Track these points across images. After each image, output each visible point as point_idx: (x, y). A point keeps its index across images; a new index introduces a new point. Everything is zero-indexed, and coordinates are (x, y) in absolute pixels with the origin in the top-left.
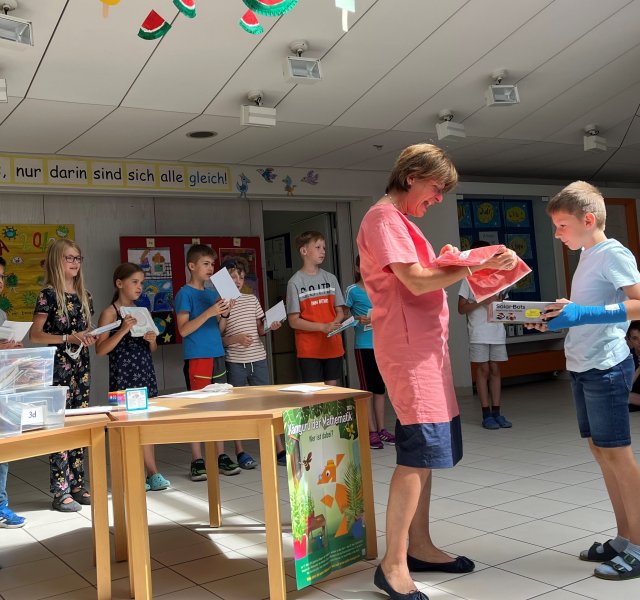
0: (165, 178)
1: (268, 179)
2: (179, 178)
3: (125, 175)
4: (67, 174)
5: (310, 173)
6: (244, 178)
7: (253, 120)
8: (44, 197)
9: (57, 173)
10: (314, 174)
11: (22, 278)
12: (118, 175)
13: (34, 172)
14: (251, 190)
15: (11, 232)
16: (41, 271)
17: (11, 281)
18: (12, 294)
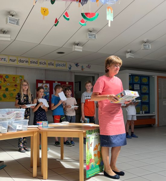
0: (49, 64)
1: (77, 66)
2: (53, 64)
3: (38, 63)
4: (23, 62)
5: (89, 65)
6: (70, 65)
7: (76, 50)
8: (16, 67)
9: (21, 61)
10: (90, 65)
11: (10, 89)
12: (37, 63)
13: (14, 61)
14: (72, 69)
15: (7, 76)
16: (15, 88)
17: (7, 90)
18: (7, 93)
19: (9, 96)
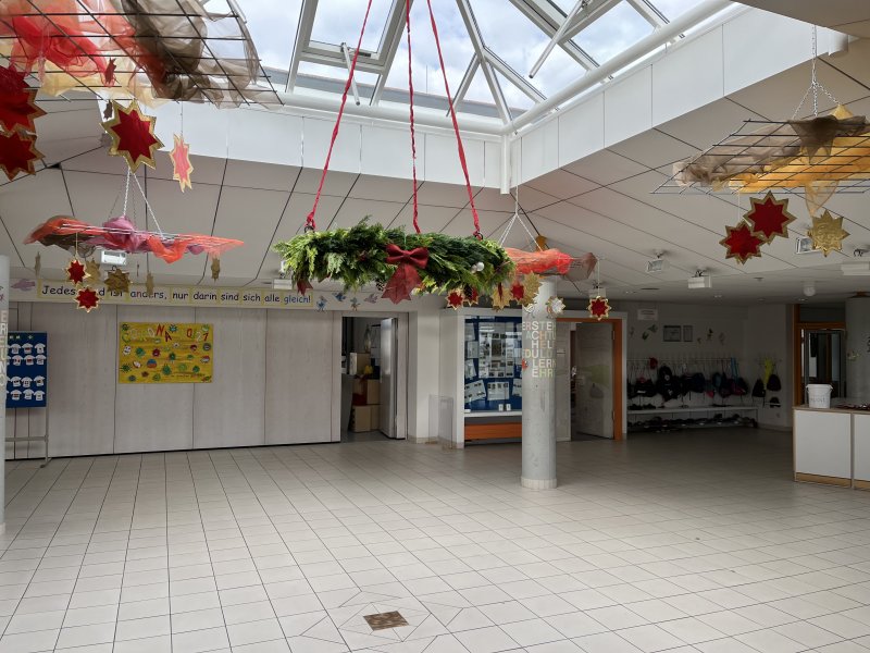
0: (268, 299)
1: (340, 300)
2: (277, 299)
3: (241, 298)
4: (204, 297)
5: (371, 295)
6: (322, 299)
8: (196, 309)
9: (198, 296)
10: (374, 295)
11: (178, 355)
12: (236, 297)
13: (183, 296)
14: (326, 308)
15: (174, 328)
16: (190, 352)
17: (172, 357)
18: (172, 364)
19: (177, 370)
